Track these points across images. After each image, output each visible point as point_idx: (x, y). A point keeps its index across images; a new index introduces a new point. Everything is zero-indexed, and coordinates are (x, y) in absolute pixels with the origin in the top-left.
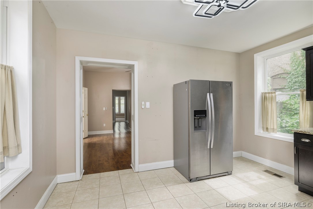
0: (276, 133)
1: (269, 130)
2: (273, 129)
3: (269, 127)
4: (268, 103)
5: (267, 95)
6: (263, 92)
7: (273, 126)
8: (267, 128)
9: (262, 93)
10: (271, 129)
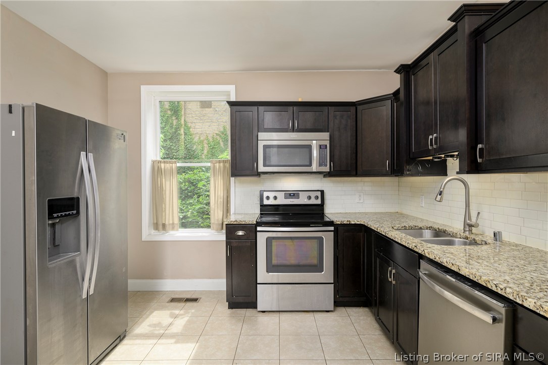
0: (177, 230)
1: (167, 227)
2: (173, 224)
3: (167, 223)
4: (164, 180)
5: (163, 165)
6: (154, 159)
7: (173, 220)
8: (164, 225)
9: (154, 162)
10: (169, 224)
